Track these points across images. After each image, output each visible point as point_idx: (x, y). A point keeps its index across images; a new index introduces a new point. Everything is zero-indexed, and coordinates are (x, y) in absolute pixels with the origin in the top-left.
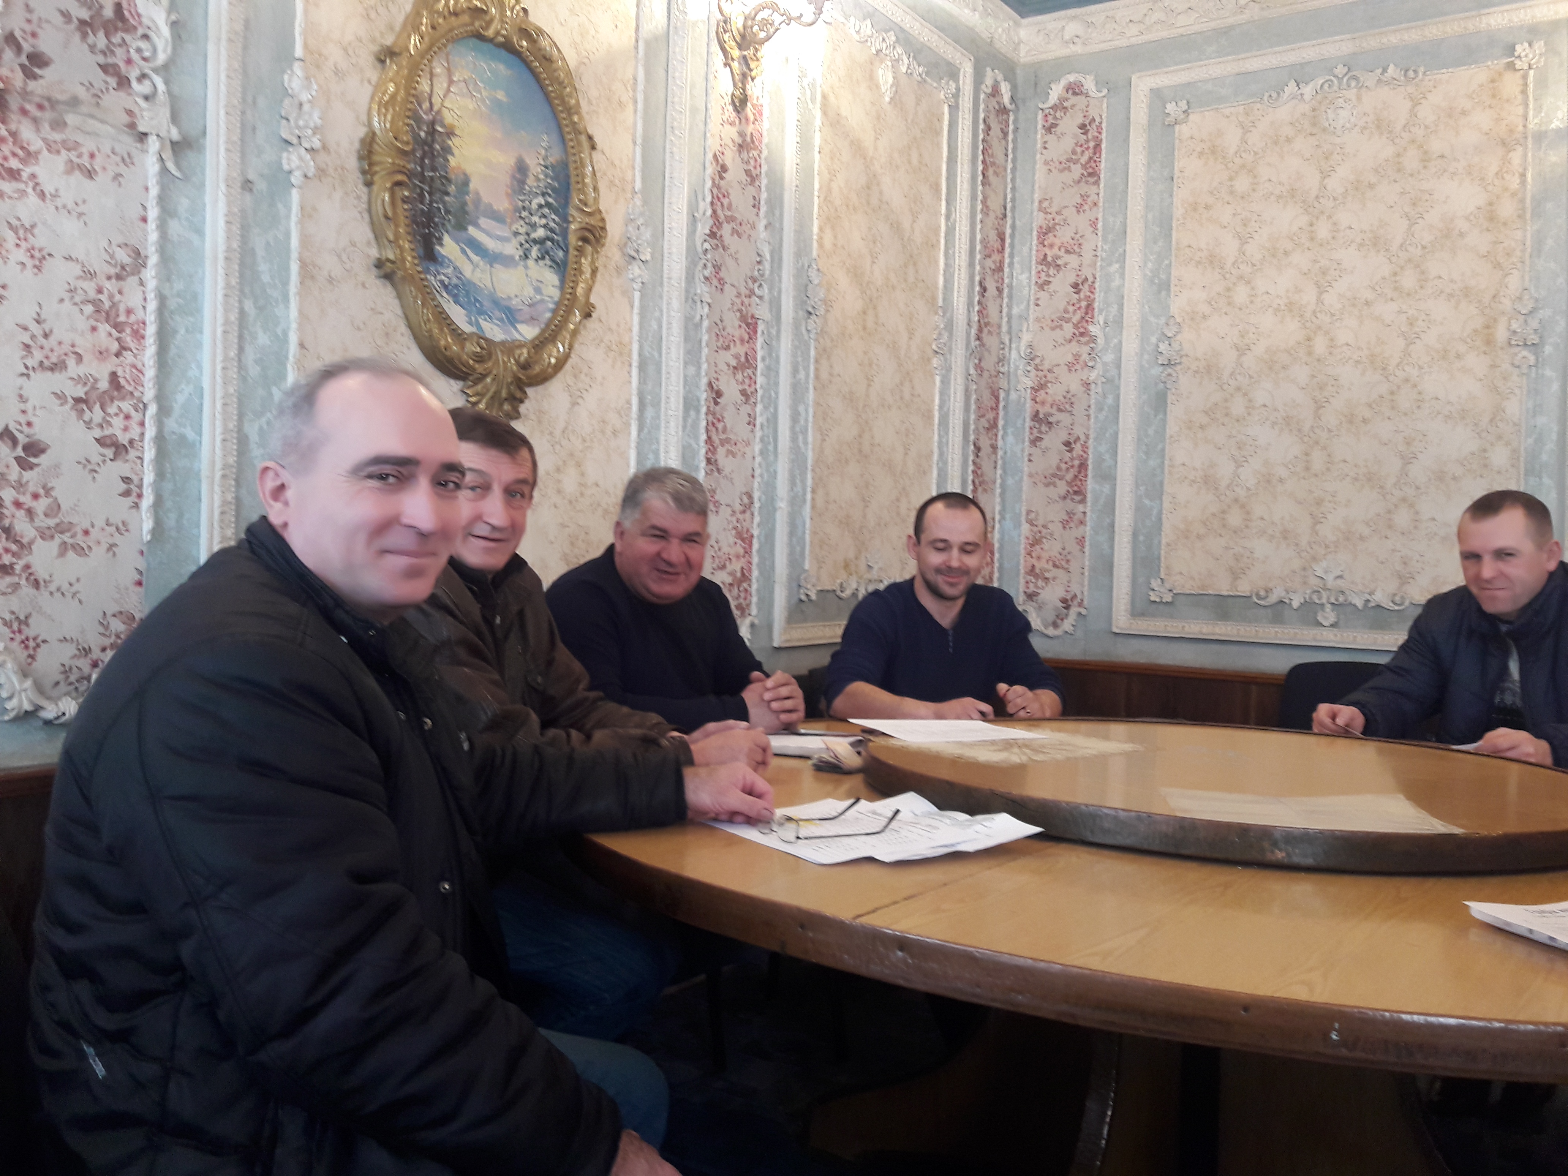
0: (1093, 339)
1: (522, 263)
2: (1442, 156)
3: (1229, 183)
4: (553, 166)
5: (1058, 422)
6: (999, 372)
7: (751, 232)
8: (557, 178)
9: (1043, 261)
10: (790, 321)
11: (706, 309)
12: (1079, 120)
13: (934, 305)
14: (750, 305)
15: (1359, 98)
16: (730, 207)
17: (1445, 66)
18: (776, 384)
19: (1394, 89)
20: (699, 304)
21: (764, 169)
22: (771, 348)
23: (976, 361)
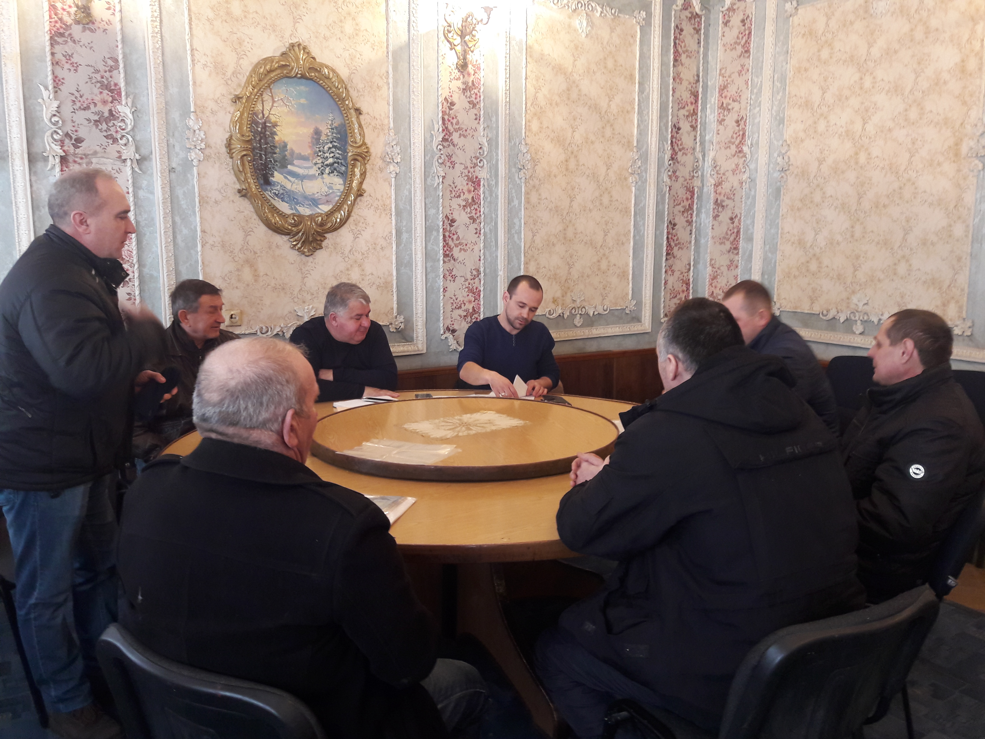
0: (744, 155)
1: (320, 177)
2: (937, 30)
3: (818, 54)
4: (336, 128)
5: (727, 206)
6: (693, 177)
7: (474, 133)
8: (339, 133)
9: (722, 107)
10: (504, 176)
11: (441, 179)
12: (741, 17)
13: (629, 146)
14: (474, 172)
16: (458, 123)
18: (496, 210)
20: (436, 178)
21: (482, 98)
22: (491, 192)
23: (670, 173)
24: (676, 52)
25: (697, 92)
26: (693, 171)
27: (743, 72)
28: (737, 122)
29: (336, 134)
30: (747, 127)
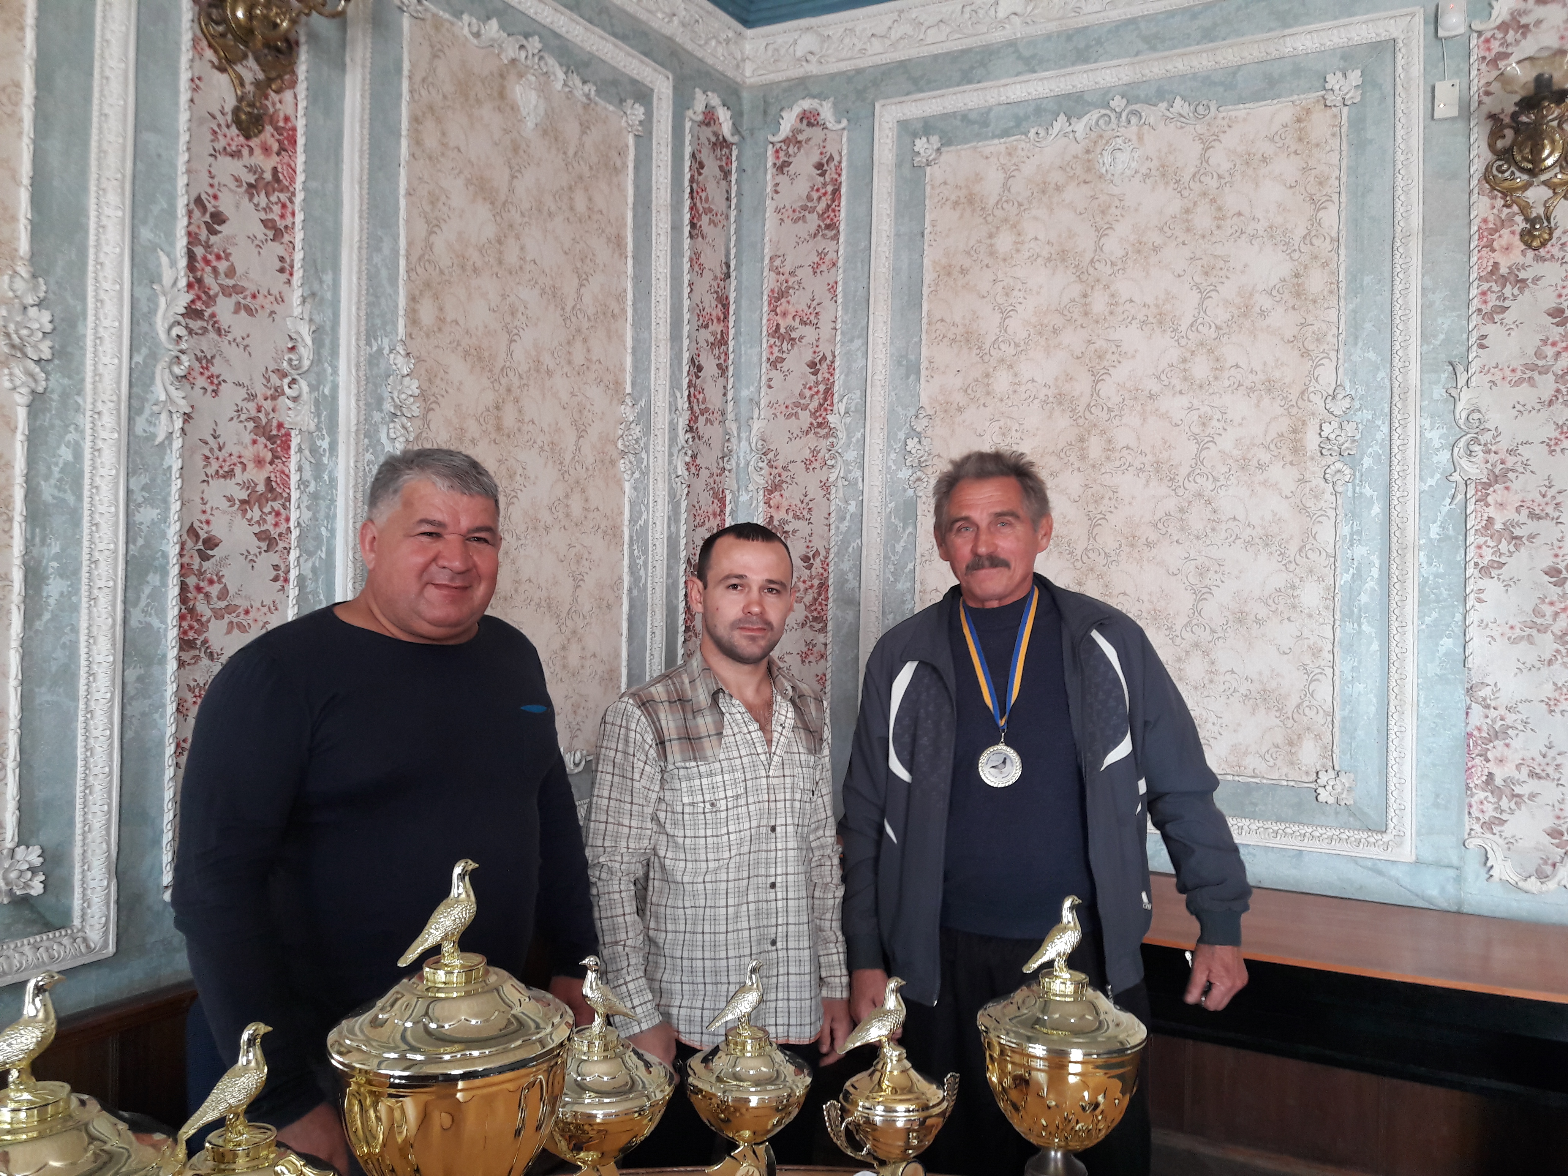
0: (832, 432)
2: (1239, 214)
3: (989, 241)
5: (794, 532)
6: (724, 469)
7: (276, 307)
9: (776, 333)
10: (353, 428)
11: (179, 423)
12: (815, 158)
13: (617, 392)
14: (273, 411)
15: (1140, 138)
16: (231, 272)
17: (1241, 100)
18: (331, 517)
19: (1182, 127)
20: (164, 417)
21: (299, 217)
22: (318, 468)
23: (688, 459)
24: (693, 208)
25: (727, 298)
26: (723, 458)
27: (823, 267)
28: (812, 365)
30: (836, 377)
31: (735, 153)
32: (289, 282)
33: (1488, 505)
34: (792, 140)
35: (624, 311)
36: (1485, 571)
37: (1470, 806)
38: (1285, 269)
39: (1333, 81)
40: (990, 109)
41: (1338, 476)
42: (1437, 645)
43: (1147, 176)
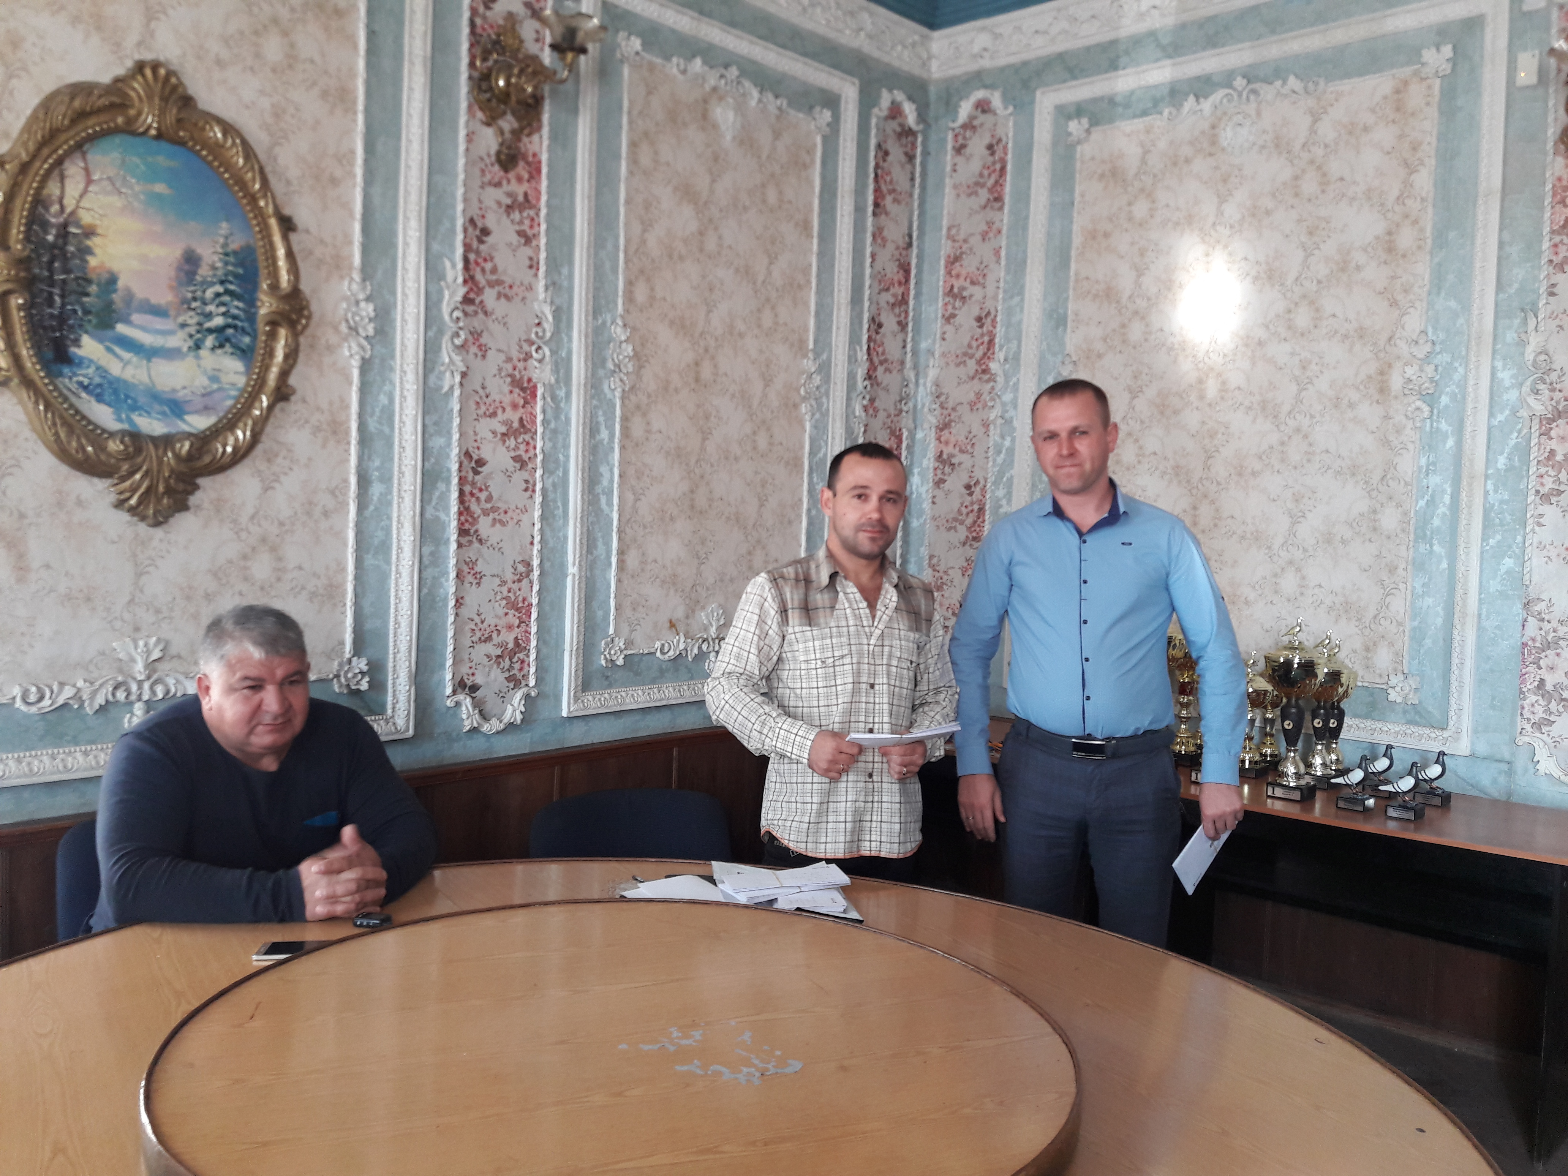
0: (992, 379)
1: (192, 354)
2: (1342, 179)
3: (1128, 209)
4: (235, 253)
5: (960, 464)
6: (901, 411)
7: (527, 294)
8: (241, 264)
9: (950, 292)
10: (583, 382)
11: (458, 378)
12: (987, 140)
13: (801, 349)
14: (525, 369)
15: (1259, 114)
16: (494, 270)
17: (1347, 75)
18: (566, 447)
19: (1294, 103)
20: (448, 374)
21: (543, 227)
22: (557, 410)
23: (865, 402)
24: (877, 190)
25: (909, 264)
26: (900, 401)
27: (991, 235)
28: (979, 319)
29: (234, 265)
30: (998, 329)
31: (920, 139)
32: (536, 275)
33: (1551, 438)
34: (969, 126)
35: (809, 282)
36: (1546, 498)
37: (1523, 708)
38: (1380, 228)
39: (1429, 55)
40: (1132, 93)
41: (1417, 413)
42: (1499, 564)
43: (1263, 147)
